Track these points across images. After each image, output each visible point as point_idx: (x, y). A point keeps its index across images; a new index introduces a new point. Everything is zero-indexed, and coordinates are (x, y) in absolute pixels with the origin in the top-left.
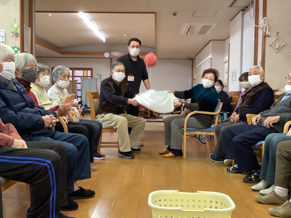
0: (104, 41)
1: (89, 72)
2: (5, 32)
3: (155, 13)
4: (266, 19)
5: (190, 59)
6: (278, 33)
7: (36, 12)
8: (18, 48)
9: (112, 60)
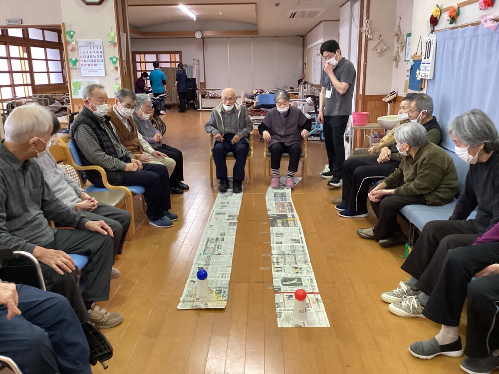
0: (195, 20)
1: (177, 56)
2: (102, 42)
3: (255, 3)
4: (369, 22)
5: (301, 36)
6: (381, 36)
8: (116, 58)
9: (205, 39)
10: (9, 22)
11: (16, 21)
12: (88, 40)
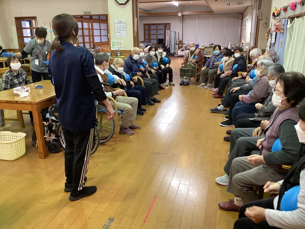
0: (178, 6)
5: (241, 13)
6: (267, 18)
7: (139, 3)
9: (184, 16)
10: (85, 13)
11: (88, 13)
12: (119, 20)
